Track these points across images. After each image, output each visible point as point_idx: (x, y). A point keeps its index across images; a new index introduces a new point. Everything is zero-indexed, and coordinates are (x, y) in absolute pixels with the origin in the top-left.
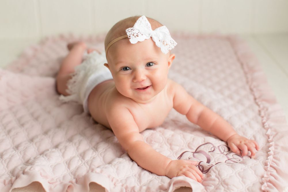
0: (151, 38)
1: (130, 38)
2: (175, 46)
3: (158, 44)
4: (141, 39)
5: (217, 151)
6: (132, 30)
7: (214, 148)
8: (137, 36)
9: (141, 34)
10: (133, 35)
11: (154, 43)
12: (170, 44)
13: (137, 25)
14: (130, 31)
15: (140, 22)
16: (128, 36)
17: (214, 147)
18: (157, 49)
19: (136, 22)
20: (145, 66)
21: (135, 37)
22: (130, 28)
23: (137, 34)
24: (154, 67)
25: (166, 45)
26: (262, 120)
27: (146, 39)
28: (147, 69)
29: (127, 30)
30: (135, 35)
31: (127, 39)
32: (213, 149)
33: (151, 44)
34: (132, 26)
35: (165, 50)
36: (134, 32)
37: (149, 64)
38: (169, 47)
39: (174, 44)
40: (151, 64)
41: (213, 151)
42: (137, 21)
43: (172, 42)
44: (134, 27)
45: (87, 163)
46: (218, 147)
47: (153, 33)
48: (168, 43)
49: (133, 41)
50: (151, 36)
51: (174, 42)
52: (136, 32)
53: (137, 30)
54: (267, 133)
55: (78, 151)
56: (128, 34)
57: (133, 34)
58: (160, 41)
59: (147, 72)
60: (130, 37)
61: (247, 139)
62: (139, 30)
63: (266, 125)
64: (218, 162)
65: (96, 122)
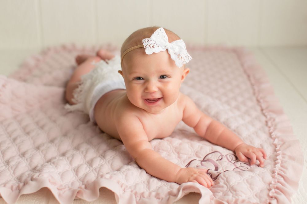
0: (167, 50)
1: (146, 49)
2: (189, 61)
3: (173, 57)
4: (157, 50)
5: (225, 159)
6: (149, 40)
7: (222, 157)
8: (153, 47)
9: (157, 46)
10: (149, 46)
11: (169, 55)
12: (185, 58)
13: (154, 36)
14: (146, 41)
15: (157, 33)
16: (144, 46)
17: (221, 155)
18: (171, 62)
19: (153, 33)
20: (159, 78)
21: (151, 48)
22: (147, 39)
23: (153, 45)
24: (167, 80)
25: (181, 58)
26: (269, 130)
27: (161, 51)
28: (160, 81)
29: (143, 41)
30: (151, 46)
31: (142, 48)
32: (220, 158)
33: (166, 56)
34: (149, 37)
35: (179, 63)
36: (150, 43)
37: (162, 77)
38: (184, 61)
39: (189, 58)
40: (164, 76)
41: (221, 159)
42: (155, 32)
43: (187, 56)
44: (151, 38)
45: (95, 170)
46: (226, 155)
47: (169, 46)
48: (183, 57)
49: (148, 51)
50: (166, 48)
51: (189, 56)
52: (152, 43)
53: (153, 41)
54: (274, 143)
55: (85, 159)
56: (144, 44)
57: (149, 44)
58: (175, 54)
59: (159, 85)
60: (145, 47)
61: (254, 148)
62: (155, 42)
63: (273, 135)
64: (225, 170)
65: (102, 132)
